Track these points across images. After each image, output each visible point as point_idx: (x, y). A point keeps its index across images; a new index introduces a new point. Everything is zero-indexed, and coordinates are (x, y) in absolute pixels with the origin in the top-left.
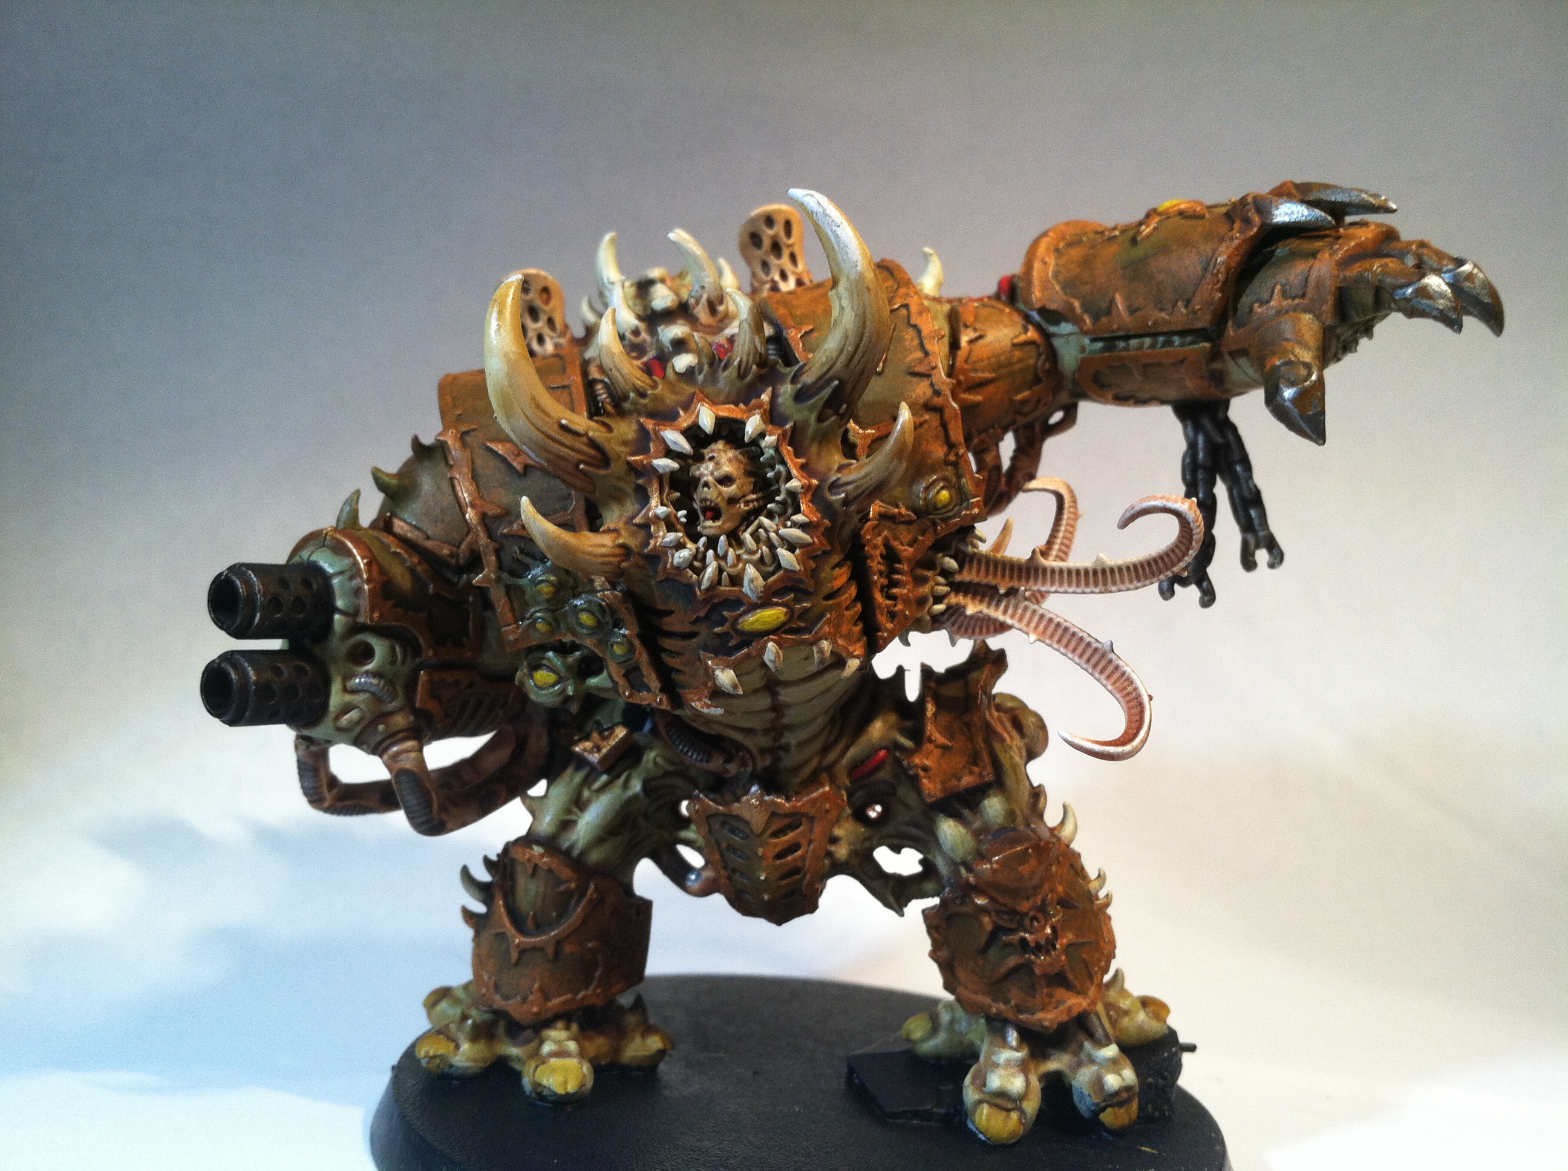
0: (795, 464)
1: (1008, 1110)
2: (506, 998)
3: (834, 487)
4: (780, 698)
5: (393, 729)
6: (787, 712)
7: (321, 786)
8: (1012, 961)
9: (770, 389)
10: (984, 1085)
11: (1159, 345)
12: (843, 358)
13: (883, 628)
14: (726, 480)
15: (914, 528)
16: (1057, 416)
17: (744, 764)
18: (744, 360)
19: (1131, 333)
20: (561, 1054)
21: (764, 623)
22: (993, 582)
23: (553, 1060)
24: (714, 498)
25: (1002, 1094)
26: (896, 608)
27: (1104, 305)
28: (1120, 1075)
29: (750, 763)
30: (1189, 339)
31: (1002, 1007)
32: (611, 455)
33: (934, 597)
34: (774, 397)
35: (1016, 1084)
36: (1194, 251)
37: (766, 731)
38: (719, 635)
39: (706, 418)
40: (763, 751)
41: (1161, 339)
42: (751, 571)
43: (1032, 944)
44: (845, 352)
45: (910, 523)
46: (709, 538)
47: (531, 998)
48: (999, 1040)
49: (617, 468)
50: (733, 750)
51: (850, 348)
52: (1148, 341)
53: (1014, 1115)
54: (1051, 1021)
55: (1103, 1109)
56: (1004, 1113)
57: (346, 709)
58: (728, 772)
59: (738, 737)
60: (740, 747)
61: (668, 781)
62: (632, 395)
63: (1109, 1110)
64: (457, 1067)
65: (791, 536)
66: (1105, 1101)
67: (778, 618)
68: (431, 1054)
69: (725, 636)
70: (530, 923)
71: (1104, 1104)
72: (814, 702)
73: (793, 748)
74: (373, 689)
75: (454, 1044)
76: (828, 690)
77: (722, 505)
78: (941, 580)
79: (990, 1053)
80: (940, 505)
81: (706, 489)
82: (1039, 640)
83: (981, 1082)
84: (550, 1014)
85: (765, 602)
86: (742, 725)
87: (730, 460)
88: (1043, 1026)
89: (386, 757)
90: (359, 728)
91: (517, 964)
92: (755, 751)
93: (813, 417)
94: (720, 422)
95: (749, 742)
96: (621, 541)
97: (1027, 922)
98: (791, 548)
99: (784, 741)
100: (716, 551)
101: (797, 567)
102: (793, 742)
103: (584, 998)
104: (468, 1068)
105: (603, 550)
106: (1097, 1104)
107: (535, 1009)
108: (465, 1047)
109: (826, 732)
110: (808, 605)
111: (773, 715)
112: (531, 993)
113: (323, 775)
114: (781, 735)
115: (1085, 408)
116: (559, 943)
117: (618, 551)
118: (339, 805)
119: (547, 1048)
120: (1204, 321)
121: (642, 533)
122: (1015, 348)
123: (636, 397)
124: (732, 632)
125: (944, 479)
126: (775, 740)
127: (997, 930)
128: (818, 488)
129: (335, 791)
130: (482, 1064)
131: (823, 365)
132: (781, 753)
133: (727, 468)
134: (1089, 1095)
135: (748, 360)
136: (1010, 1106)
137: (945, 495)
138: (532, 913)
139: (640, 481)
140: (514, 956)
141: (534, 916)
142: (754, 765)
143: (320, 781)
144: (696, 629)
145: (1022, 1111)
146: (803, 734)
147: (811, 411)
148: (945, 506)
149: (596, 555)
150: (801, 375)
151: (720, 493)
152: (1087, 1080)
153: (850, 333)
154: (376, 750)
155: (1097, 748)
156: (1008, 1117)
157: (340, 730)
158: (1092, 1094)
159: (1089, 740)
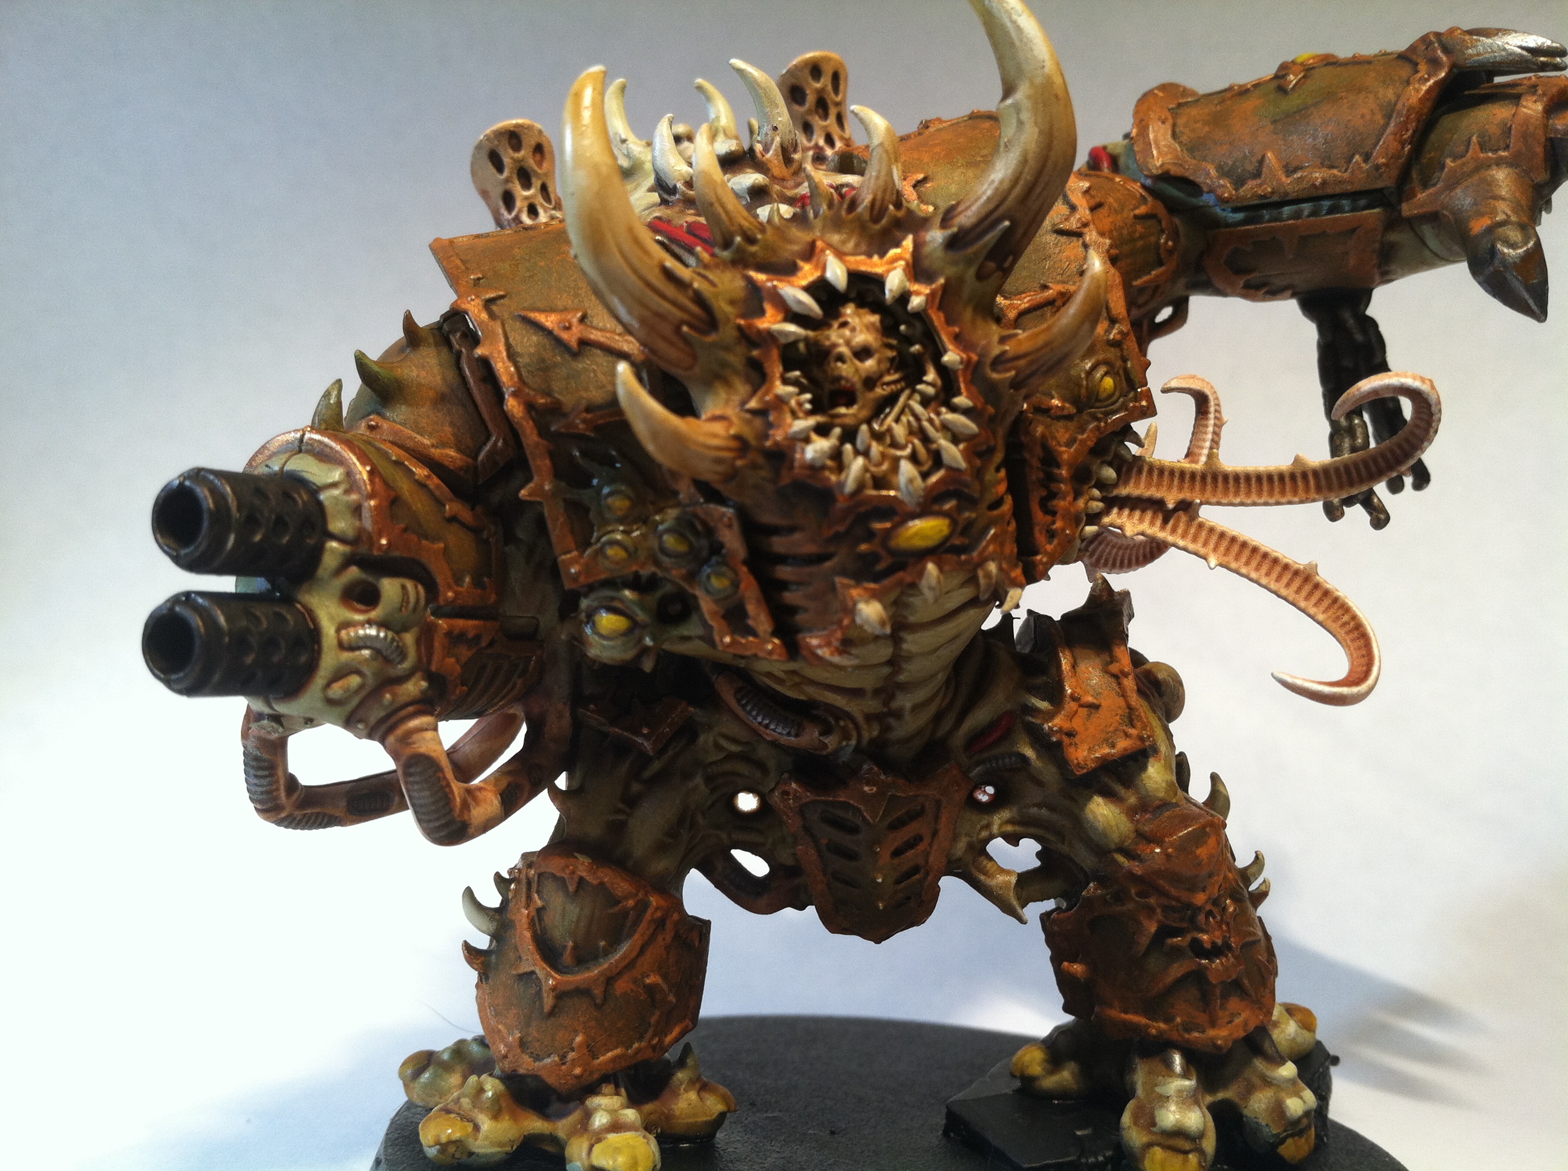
0: (948, 334)
1: (1186, 1153)
2: (537, 1058)
3: (999, 362)
4: (905, 646)
5: (402, 699)
6: (905, 666)
7: (277, 789)
8: (1177, 970)
9: (910, 238)
10: (1154, 1124)
11: (1324, 212)
12: (1018, 190)
13: (1042, 550)
14: (863, 353)
15: (1072, 425)
16: (1166, 313)
17: (847, 737)
18: (879, 196)
19: (1290, 197)
20: (616, 1127)
21: (925, 537)
22: (1158, 495)
23: (612, 1137)
24: (850, 375)
25: (1179, 1133)
26: (1054, 527)
27: (1250, 167)
28: (1301, 1098)
29: (854, 734)
30: (1362, 202)
31: (1162, 1025)
32: (719, 316)
33: (1088, 515)
34: (917, 246)
35: (1194, 1119)
36: (1371, 96)
37: (877, 692)
38: (862, 557)
39: (836, 273)
40: (869, 718)
41: (1326, 204)
42: (907, 469)
43: (1208, 946)
44: (1022, 182)
45: (1069, 418)
46: (844, 427)
47: (571, 1055)
48: (1161, 1067)
49: (727, 333)
50: (832, 720)
51: (1027, 176)
52: (1307, 208)
53: (1193, 1158)
54: (1225, 1039)
55: (1283, 1141)
56: (1181, 1157)
57: (340, 674)
58: (825, 746)
59: (839, 701)
60: (840, 714)
61: (728, 767)
62: (738, 239)
63: (1289, 1141)
64: (478, 1155)
65: (953, 422)
66: (1285, 1131)
67: (941, 531)
68: (444, 1140)
69: (874, 557)
70: (567, 958)
71: (1285, 1134)
72: (940, 652)
73: (907, 713)
74: (378, 646)
75: (471, 1125)
76: (956, 637)
77: (859, 386)
78: (1096, 493)
79: (1151, 1086)
80: (1103, 395)
81: (839, 364)
82: (1221, 565)
83: (1149, 1122)
84: (596, 1076)
85: (925, 510)
86: (848, 686)
87: (869, 327)
88: (1218, 1048)
89: (391, 739)
90: (355, 701)
91: (552, 1013)
92: (860, 719)
93: (971, 272)
94: (855, 277)
95: (854, 708)
96: (732, 431)
97: (1201, 917)
98: (955, 440)
99: (895, 705)
100: (854, 444)
101: (963, 465)
102: (908, 705)
103: (638, 1051)
104: (493, 1155)
105: (716, 442)
106: (1278, 1135)
107: (578, 1071)
108: (486, 1124)
109: (941, 694)
110: (974, 515)
111: (886, 670)
112: (573, 1050)
113: (280, 773)
114: (892, 697)
115: (1199, 304)
116: (610, 980)
117: (733, 444)
118: (298, 814)
119: (600, 1120)
120: (1386, 181)
121: (758, 422)
122: (1137, 221)
123: (743, 244)
124: (883, 553)
125: (1106, 362)
126: (886, 703)
127: (1165, 932)
128: (979, 365)
129: (295, 796)
130: (508, 1149)
131: (989, 199)
132: (892, 721)
133: (862, 338)
134: (1267, 1125)
135: (883, 199)
136: (1187, 1146)
137: (1108, 382)
138: (571, 944)
139: (755, 353)
140: (548, 1001)
141: (575, 947)
142: (859, 736)
143: (277, 781)
144: (831, 549)
145: (1201, 1152)
146: (921, 695)
147: (969, 262)
148: (1110, 396)
149: (710, 448)
150: (952, 218)
151: (857, 370)
152: (1263, 1106)
153: (1031, 156)
154: (379, 731)
155: (1327, 690)
156: (1186, 1161)
157: (331, 702)
158: (1271, 1124)
159: (1314, 682)
